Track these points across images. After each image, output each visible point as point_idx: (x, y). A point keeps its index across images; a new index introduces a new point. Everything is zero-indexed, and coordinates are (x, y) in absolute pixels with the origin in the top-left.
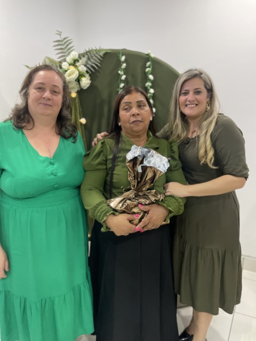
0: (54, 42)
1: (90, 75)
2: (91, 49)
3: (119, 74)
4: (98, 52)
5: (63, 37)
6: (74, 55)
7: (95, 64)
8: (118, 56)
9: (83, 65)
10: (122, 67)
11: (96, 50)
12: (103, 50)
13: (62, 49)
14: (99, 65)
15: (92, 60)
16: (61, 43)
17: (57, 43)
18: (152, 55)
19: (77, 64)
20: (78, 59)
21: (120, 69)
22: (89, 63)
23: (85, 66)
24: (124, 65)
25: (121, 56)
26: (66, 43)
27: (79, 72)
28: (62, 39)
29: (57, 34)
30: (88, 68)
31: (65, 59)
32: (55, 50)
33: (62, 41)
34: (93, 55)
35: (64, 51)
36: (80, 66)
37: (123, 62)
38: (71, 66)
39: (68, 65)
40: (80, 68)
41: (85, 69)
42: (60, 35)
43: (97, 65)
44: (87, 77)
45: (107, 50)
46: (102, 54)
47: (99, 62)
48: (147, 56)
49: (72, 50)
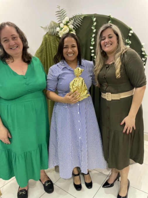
0: (56, 12)
1: (75, 31)
2: (76, 15)
3: (92, 29)
4: (80, 16)
5: (61, 9)
6: (67, 19)
7: (78, 23)
8: (92, 18)
10: (94, 25)
12: (83, 15)
13: (60, 16)
15: (77, 21)
16: (60, 13)
18: (112, 17)
19: (68, 24)
20: (69, 21)
21: (93, 26)
22: (75, 23)
23: (73, 25)
24: (95, 24)
25: (93, 18)
26: (62, 12)
27: (70, 29)
28: (60, 10)
30: (75, 26)
31: (62, 22)
32: (56, 17)
34: (77, 19)
35: (61, 17)
36: (70, 25)
37: (95, 22)
38: (65, 26)
39: (63, 25)
40: (70, 26)
41: (73, 27)
42: (59, 8)
43: (79, 24)
44: (73, 32)
45: (85, 15)
46: (82, 17)
47: (81, 22)
49: (66, 16)
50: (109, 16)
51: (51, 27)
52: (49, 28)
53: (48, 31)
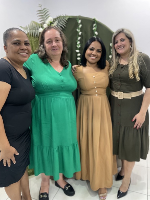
2: (60, 16)
3: (77, 32)
4: (64, 17)
8: (76, 20)
9: (56, 25)
12: (67, 16)
13: (42, 16)
16: (42, 12)
17: (39, 12)
18: (97, 19)
19: (52, 25)
20: (53, 22)
21: (78, 28)
22: (59, 24)
25: (78, 20)
26: (44, 12)
28: (42, 9)
29: (39, 6)
31: (45, 22)
32: (38, 16)
34: (61, 20)
35: (44, 17)
37: (80, 24)
42: (41, 7)
43: (64, 26)
45: (70, 16)
46: (67, 19)
47: (65, 23)
49: (49, 17)
50: (94, 19)
51: (32, 27)
52: (30, 28)
53: (28, 32)
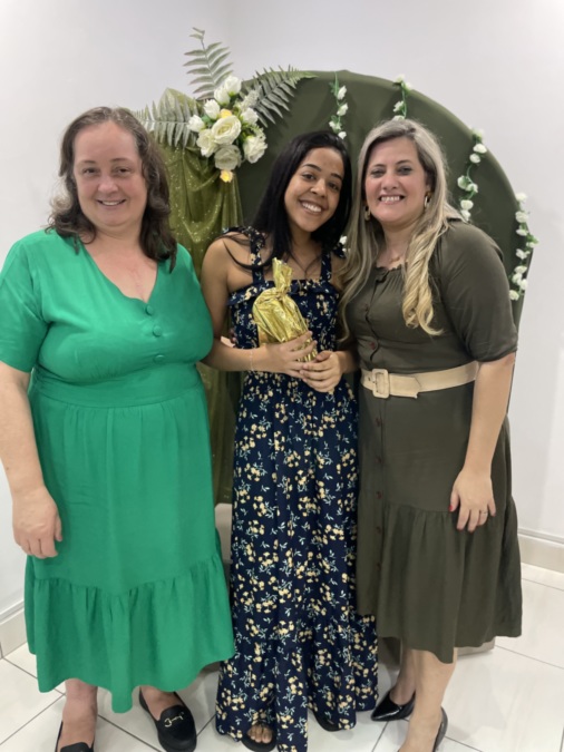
0: (187, 54)
1: (266, 131)
2: (269, 71)
3: (331, 129)
4: (284, 77)
5: (207, 43)
6: (232, 84)
7: (276, 105)
8: (331, 88)
9: (251, 107)
10: (338, 113)
11: (280, 74)
12: (297, 72)
13: (203, 70)
14: (285, 107)
15: (270, 96)
16: (203, 57)
17: (193, 58)
18: (409, 86)
19: (239, 105)
20: (241, 94)
21: (333, 117)
22: (265, 103)
23: (255, 109)
24: (344, 109)
25: (336, 87)
26: (213, 56)
27: (243, 125)
28: (206, 47)
29: (195, 36)
30: (262, 114)
31: (212, 94)
32: (189, 72)
33: (204, 52)
34: (272, 85)
35: (209, 75)
36: (245, 109)
37: (342, 102)
38: (224, 110)
39: (218, 107)
40: (244, 115)
41: (256, 116)
42: (201, 38)
43: (280, 108)
44: (258, 137)
45: (304, 73)
46: (292, 82)
47: (286, 100)
48: (398, 88)
49: (228, 74)
50: (399, 84)
51: (165, 112)
52: (159, 116)
53: (152, 129)
